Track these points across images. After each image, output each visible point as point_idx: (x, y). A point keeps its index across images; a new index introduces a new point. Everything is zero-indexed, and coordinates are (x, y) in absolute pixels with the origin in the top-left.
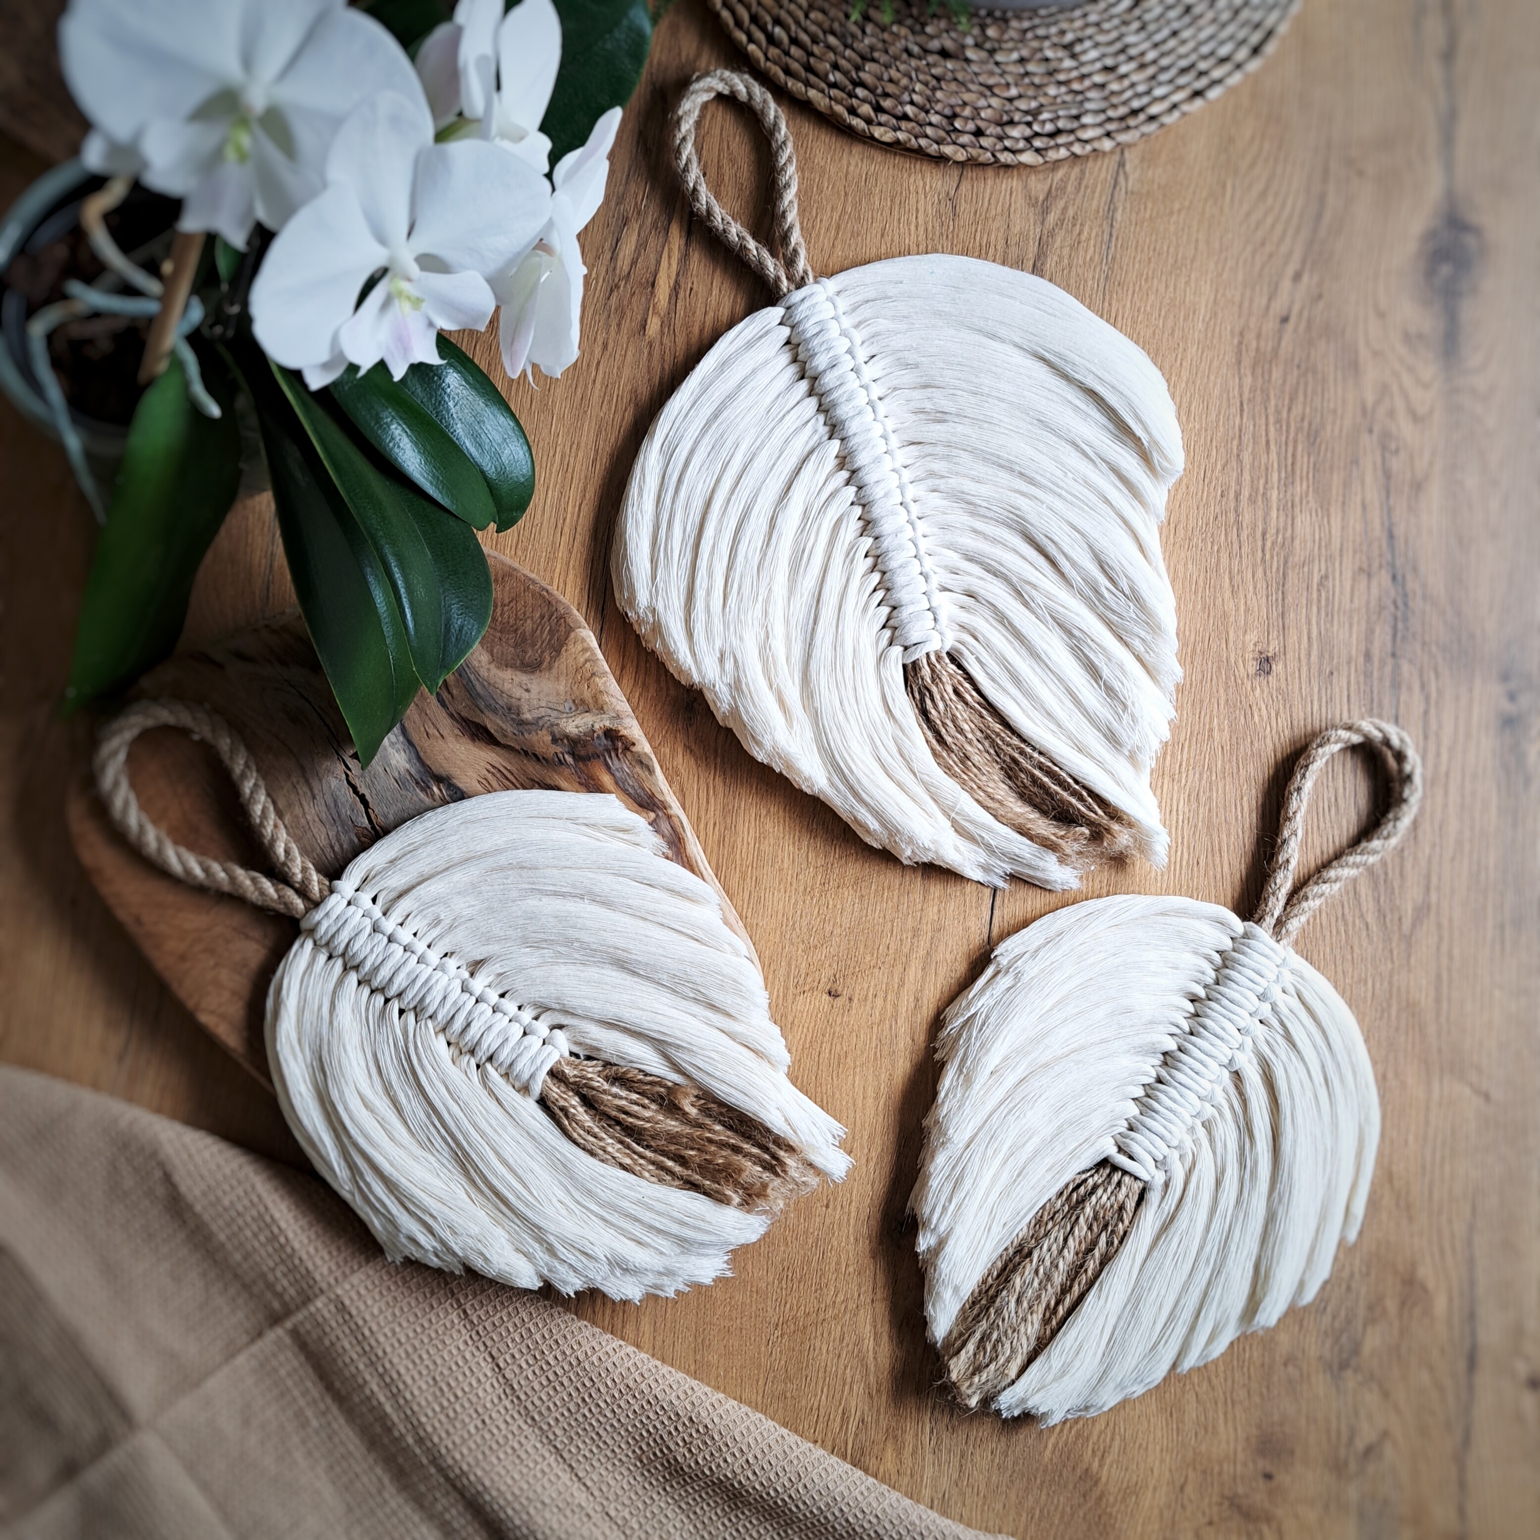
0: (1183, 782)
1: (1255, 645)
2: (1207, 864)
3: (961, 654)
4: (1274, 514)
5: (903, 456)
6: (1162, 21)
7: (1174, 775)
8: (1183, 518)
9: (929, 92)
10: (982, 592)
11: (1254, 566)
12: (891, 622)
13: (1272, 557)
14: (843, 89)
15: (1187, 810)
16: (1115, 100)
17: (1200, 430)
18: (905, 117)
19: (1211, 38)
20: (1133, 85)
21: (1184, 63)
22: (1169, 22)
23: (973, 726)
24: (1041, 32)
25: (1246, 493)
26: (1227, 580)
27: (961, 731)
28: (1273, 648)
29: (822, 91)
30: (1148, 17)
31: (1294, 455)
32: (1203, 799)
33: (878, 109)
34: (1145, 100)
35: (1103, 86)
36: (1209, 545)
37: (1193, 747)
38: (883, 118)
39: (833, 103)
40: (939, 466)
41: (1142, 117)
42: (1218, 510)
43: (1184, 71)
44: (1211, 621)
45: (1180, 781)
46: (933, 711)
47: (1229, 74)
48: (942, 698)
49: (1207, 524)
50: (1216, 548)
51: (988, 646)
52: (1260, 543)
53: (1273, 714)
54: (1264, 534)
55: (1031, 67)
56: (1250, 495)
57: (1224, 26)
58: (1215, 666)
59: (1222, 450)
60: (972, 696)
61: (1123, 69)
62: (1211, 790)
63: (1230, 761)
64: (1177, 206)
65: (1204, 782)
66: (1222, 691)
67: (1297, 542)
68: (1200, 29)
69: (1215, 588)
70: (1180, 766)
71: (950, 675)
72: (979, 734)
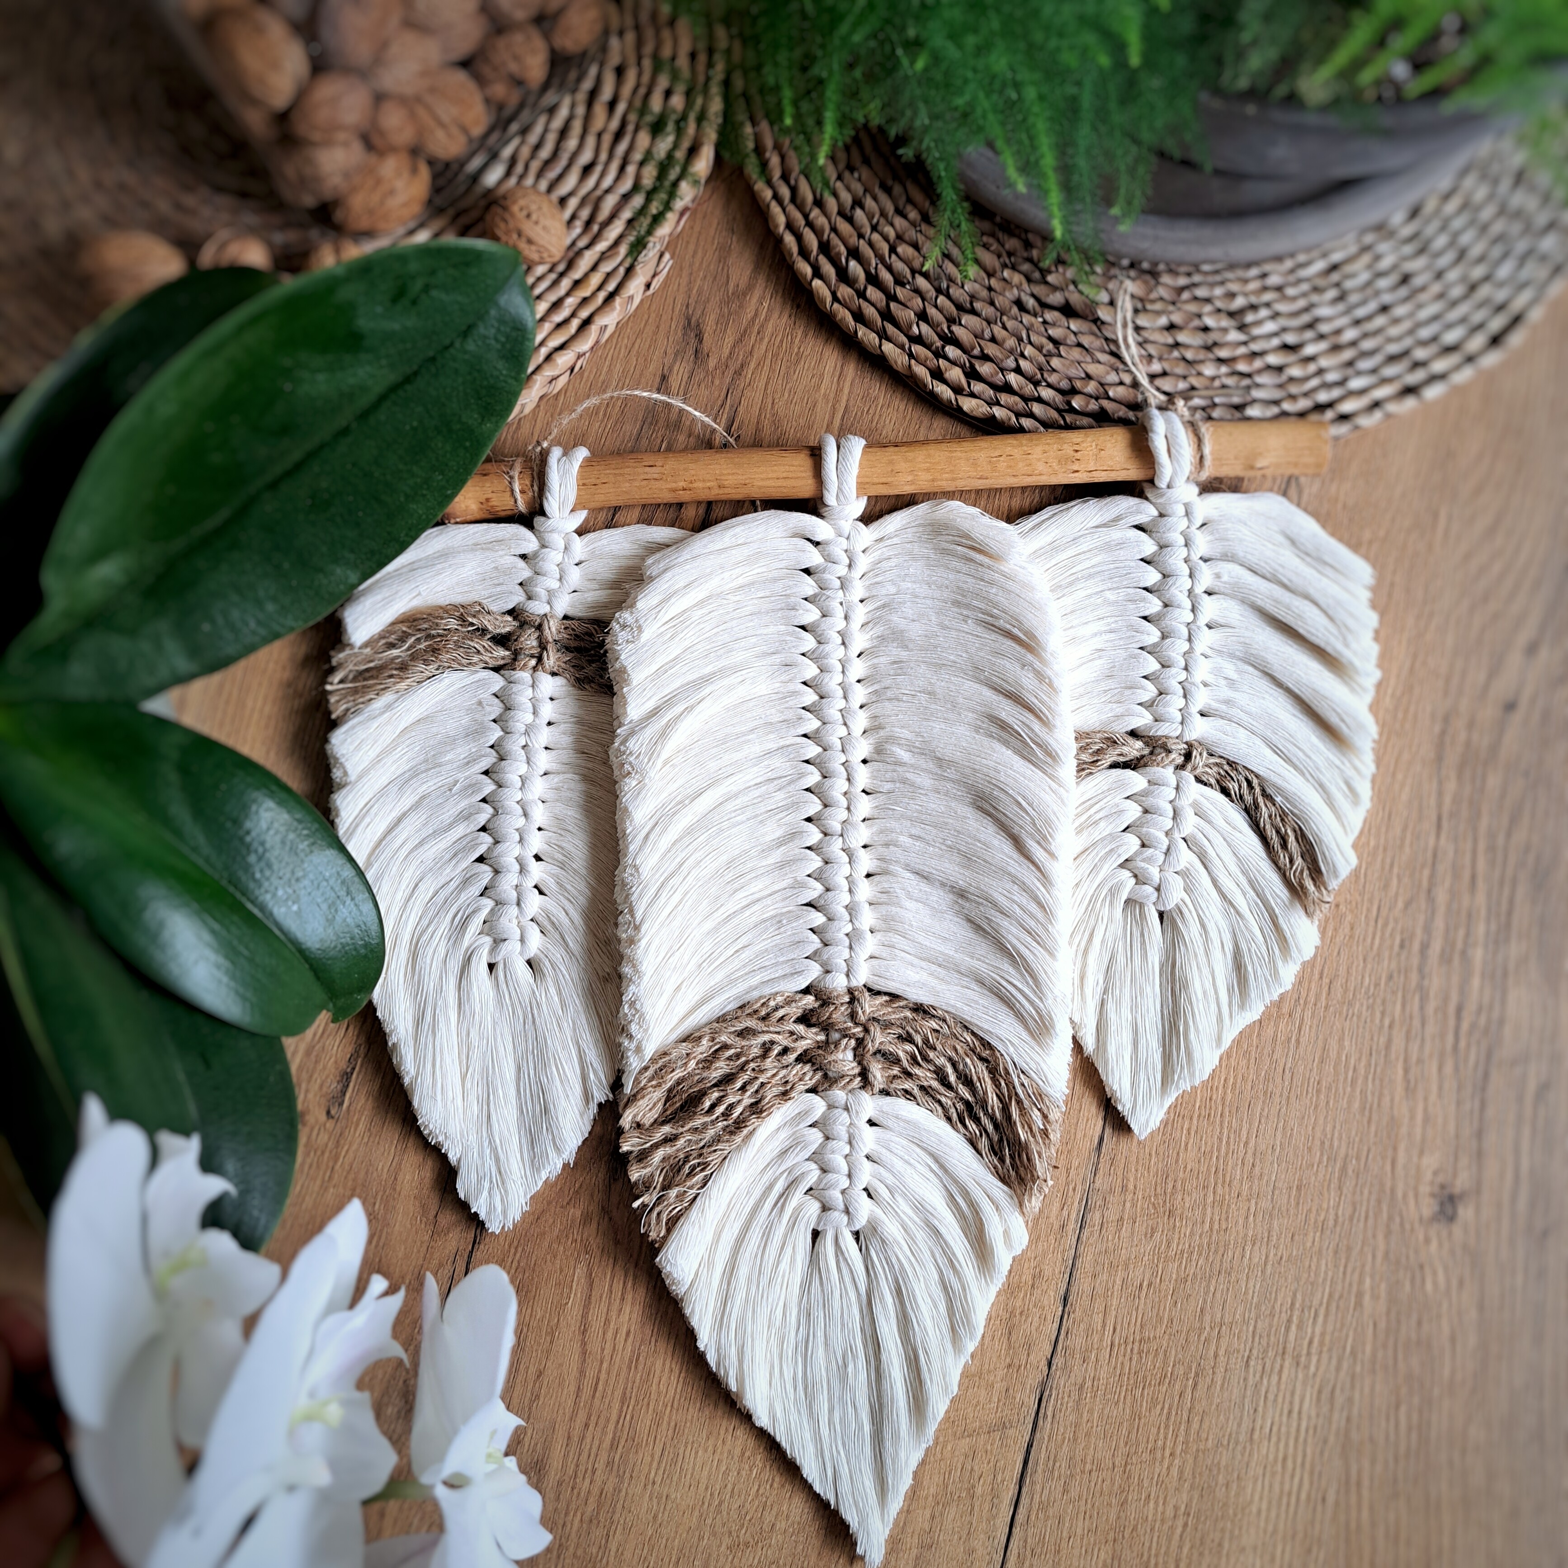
0: (1312, 1369)
1: (1435, 1173)
2: (1337, 1503)
4: (1476, 982)
6: (1369, 291)
7: (1299, 1356)
8: (1342, 971)
9: (1042, 359)
11: (1442, 1055)
13: (1468, 1046)
14: (928, 347)
15: (1313, 1413)
16: (1294, 389)
17: (1376, 847)
18: (1007, 388)
19: (1435, 318)
20: (1320, 372)
21: (1393, 348)
22: (1377, 293)
24: (1201, 292)
25: (1436, 946)
26: (1400, 1072)
28: (1462, 1182)
29: (902, 347)
30: (1349, 284)
31: (1511, 901)
32: (1340, 1399)
33: (972, 374)
34: (1336, 393)
35: (1280, 369)
36: (1378, 1015)
37: (1332, 1318)
38: (978, 387)
39: (913, 362)
41: (1329, 414)
42: (1394, 965)
43: (1392, 359)
44: (1373, 1128)
45: (1307, 1367)
47: (1457, 368)
49: (1377, 985)
50: (1387, 1022)
52: (1452, 1022)
53: (1454, 1283)
54: (1459, 1010)
55: (1182, 338)
56: (1443, 951)
57: (1454, 304)
58: (1374, 1197)
59: (1406, 880)
61: (1310, 350)
62: (1353, 1387)
63: (1385, 1346)
64: (1367, 535)
65: (1342, 1374)
66: (1380, 1237)
67: (1508, 1031)
68: (1420, 306)
69: (1381, 1080)
70: (1310, 1343)
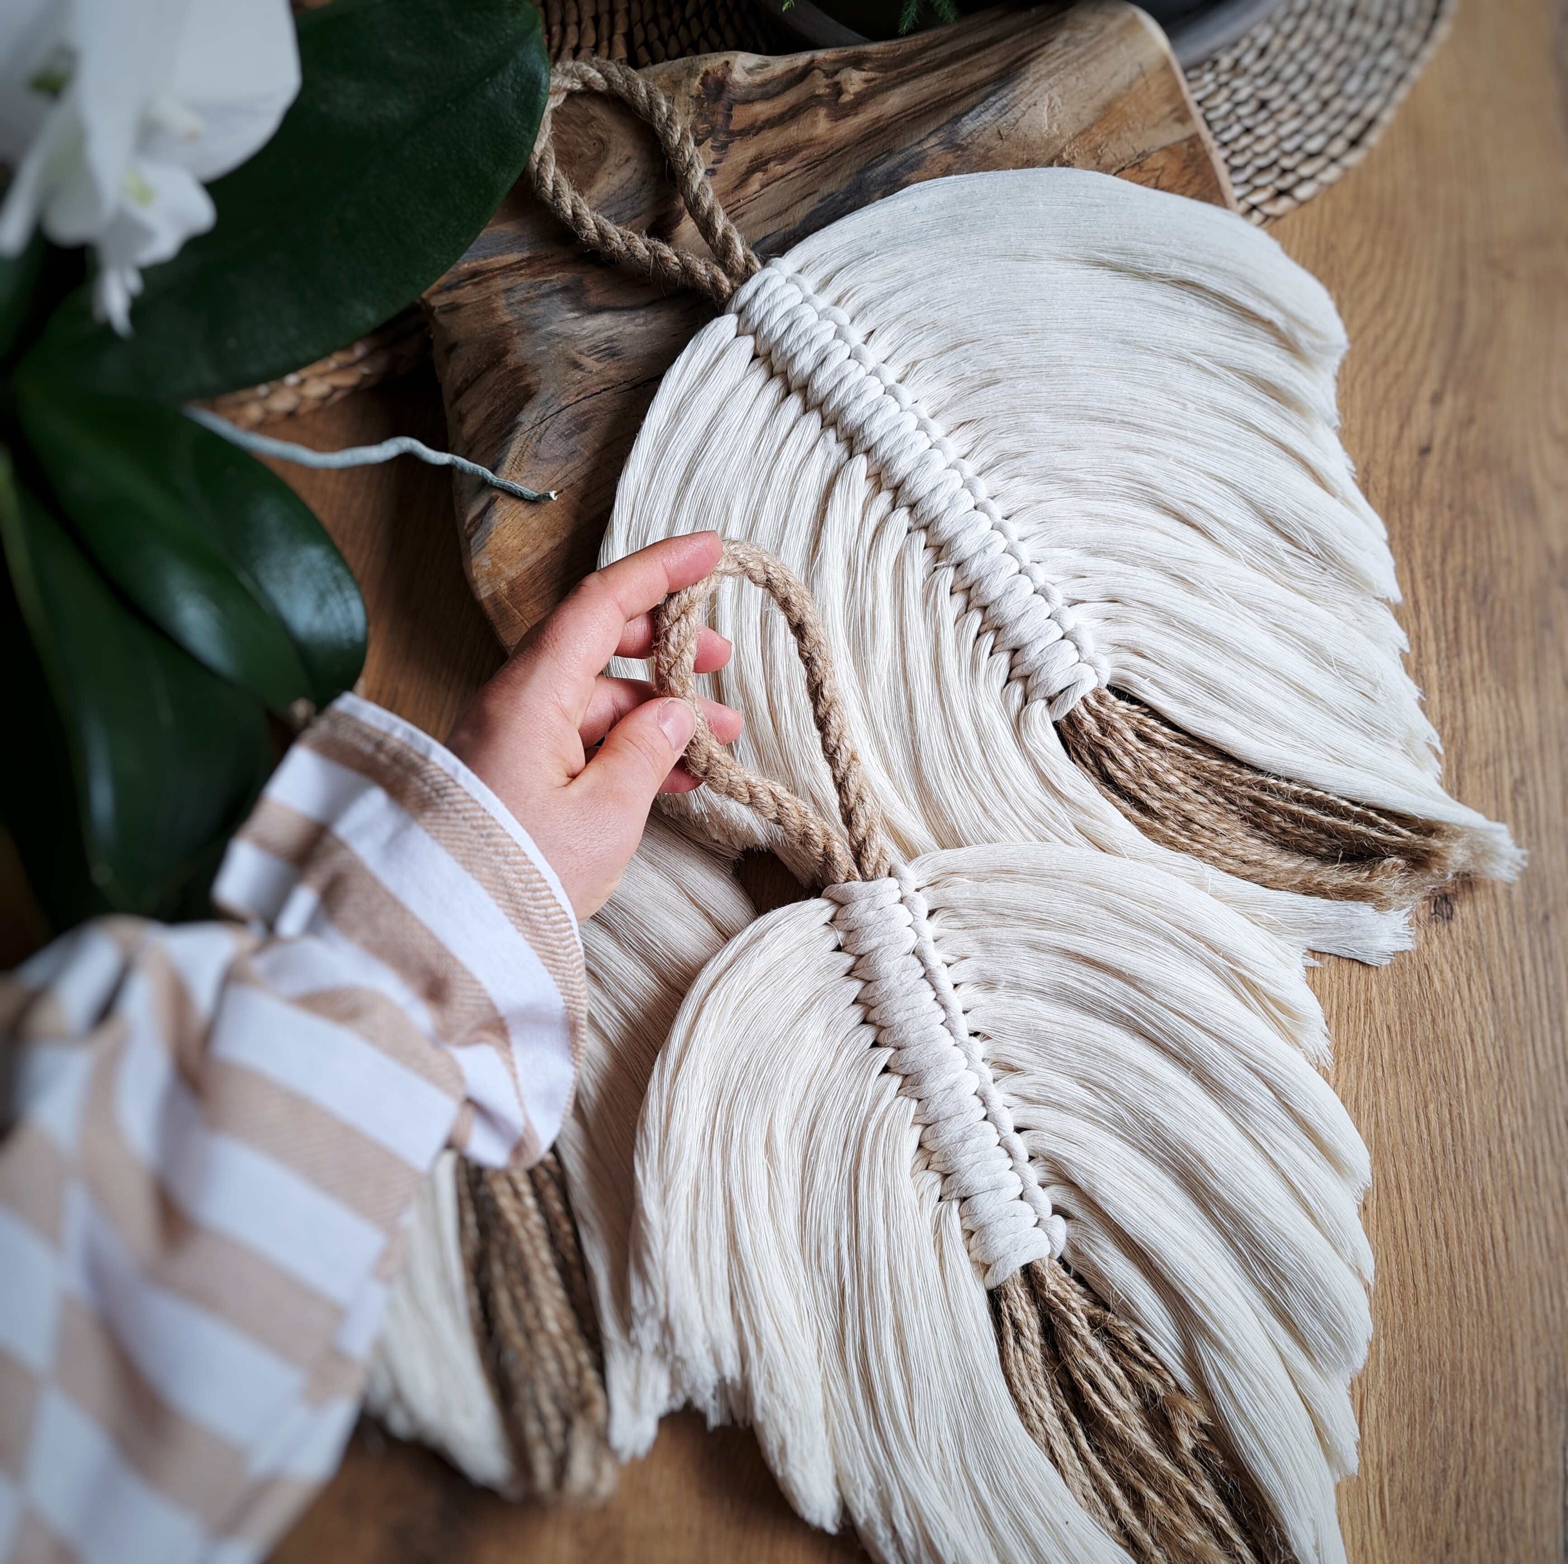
3: (1127, 681)
5: (955, 446)
10: (1128, 591)
12: (1018, 671)
23: (1181, 775)
27: (1169, 788)
40: (1010, 443)
46: (1120, 774)
48: (1127, 752)
51: (1161, 660)
60: (1164, 734)
71: (1124, 716)
72: (1194, 783)
